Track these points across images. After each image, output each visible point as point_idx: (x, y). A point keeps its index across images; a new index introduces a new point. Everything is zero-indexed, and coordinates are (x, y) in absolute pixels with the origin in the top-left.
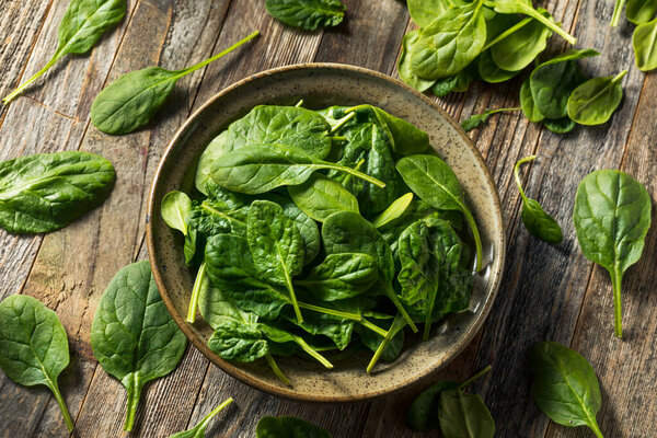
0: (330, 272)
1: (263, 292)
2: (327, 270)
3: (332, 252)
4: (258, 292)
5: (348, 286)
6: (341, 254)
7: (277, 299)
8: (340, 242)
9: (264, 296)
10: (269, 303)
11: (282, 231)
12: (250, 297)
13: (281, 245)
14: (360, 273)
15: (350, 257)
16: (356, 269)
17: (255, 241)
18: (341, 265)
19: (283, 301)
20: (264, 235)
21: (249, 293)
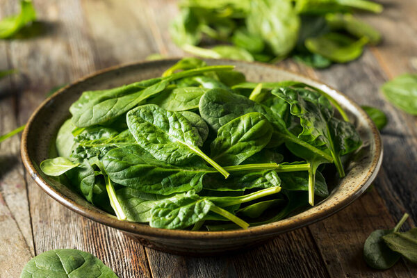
0: (228, 140)
1: (177, 175)
2: (225, 140)
3: (220, 126)
4: (173, 176)
5: (251, 143)
6: (230, 123)
7: (194, 176)
8: (223, 115)
9: (180, 177)
10: (188, 182)
11: (166, 121)
12: (168, 184)
13: (172, 134)
14: (255, 128)
15: (239, 122)
16: (249, 127)
17: (146, 141)
18: (234, 131)
19: (200, 174)
20: (151, 132)
21: (165, 180)
